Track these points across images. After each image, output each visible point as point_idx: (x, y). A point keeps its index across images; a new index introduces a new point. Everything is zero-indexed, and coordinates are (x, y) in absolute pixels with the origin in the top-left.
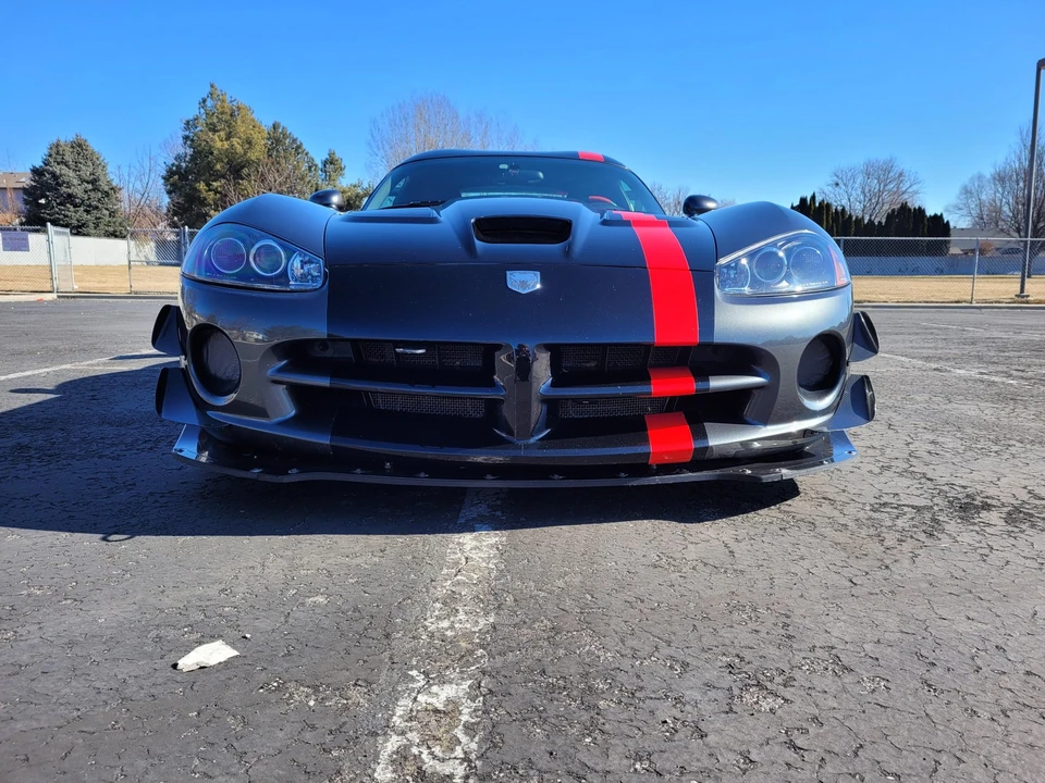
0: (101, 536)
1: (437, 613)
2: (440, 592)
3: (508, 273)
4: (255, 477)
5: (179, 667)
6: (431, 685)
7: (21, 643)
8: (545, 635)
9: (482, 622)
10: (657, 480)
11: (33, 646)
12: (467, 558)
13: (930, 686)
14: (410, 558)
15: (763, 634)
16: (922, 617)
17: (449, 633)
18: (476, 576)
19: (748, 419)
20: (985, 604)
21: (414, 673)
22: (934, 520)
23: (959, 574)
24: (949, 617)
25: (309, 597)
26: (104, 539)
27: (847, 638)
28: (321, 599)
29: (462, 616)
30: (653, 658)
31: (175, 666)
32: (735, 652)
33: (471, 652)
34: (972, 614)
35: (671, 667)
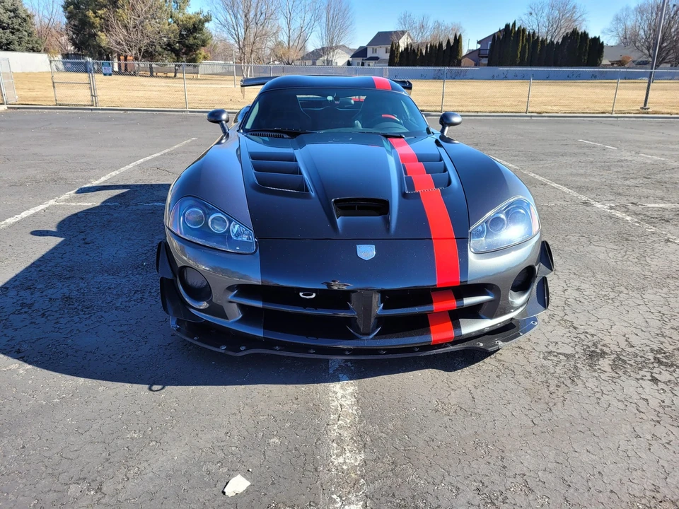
0: (147, 386)
1: (335, 452)
2: (334, 434)
3: (358, 246)
4: (223, 351)
5: (226, 494)
6: (345, 505)
7: (145, 476)
8: (390, 468)
9: (359, 459)
10: (434, 352)
11: (151, 479)
12: (341, 405)
13: (567, 501)
14: (311, 405)
15: (492, 465)
16: (566, 451)
17: (345, 467)
18: (349, 421)
19: (482, 315)
20: (596, 440)
21: (334, 496)
22: (576, 367)
23: (585, 415)
24: (579, 451)
25: (271, 438)
26: (150, 389)
27: (531, 467)
28: (276, 440)
29: (348, 454)
30: (443, 485)
31: (224, 493)
32: (479, 479)
33: (357, 481)
34: (589, 448)
35: (451, 490)
